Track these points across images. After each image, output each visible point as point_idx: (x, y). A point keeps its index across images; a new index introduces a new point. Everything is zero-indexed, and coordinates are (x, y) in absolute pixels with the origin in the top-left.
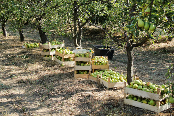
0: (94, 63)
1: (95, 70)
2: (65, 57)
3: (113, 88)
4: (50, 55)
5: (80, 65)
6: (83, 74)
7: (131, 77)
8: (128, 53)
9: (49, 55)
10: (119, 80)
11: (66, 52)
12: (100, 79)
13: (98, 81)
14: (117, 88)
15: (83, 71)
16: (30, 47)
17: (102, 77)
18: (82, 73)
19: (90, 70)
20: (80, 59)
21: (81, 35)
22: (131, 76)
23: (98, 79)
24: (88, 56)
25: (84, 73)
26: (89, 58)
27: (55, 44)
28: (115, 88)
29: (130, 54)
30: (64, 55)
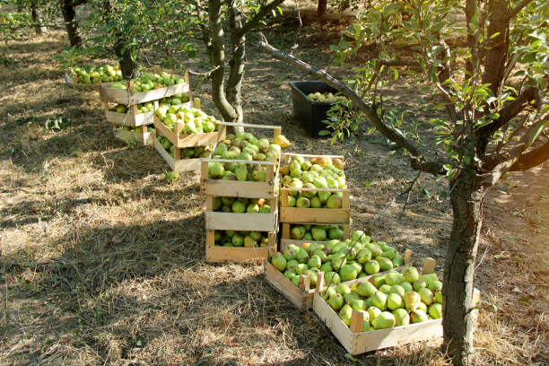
0: (290, 198)
1: (293, 226)
2: (181, 144)
3: (374, 352)
4: (137, 124)
5: (232, 211)
6: (243, 245)
7: (464, 313)
8: (459, 200)
9: (132, 125)
10: (403, 312)
11: (188, 127)
12: (313, 291)
13: (305, 299)
14: (392, 348)
15: (242, 234)
16: (89, 81)
17: (322, 288)
18: (237, 240)
19: (274, 231)
20: (226, 189)
21: (240, 64)
22: (462, 307)
23: (305, 295)
24: (261, 177)
25: (247, 239)
26: (266, 184)
27: (152, 84)
28: (383, 350)
29: (470, 207)
30: (181, 138)
